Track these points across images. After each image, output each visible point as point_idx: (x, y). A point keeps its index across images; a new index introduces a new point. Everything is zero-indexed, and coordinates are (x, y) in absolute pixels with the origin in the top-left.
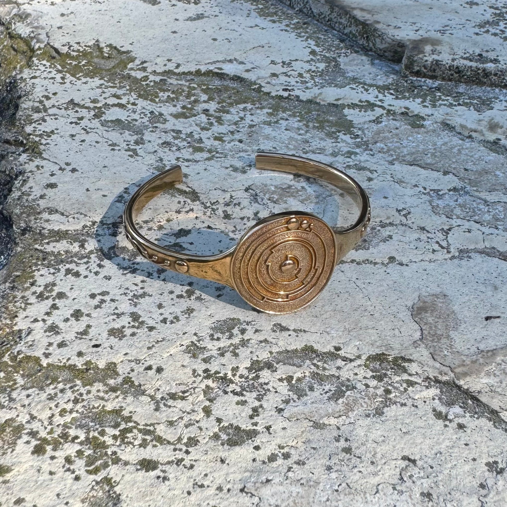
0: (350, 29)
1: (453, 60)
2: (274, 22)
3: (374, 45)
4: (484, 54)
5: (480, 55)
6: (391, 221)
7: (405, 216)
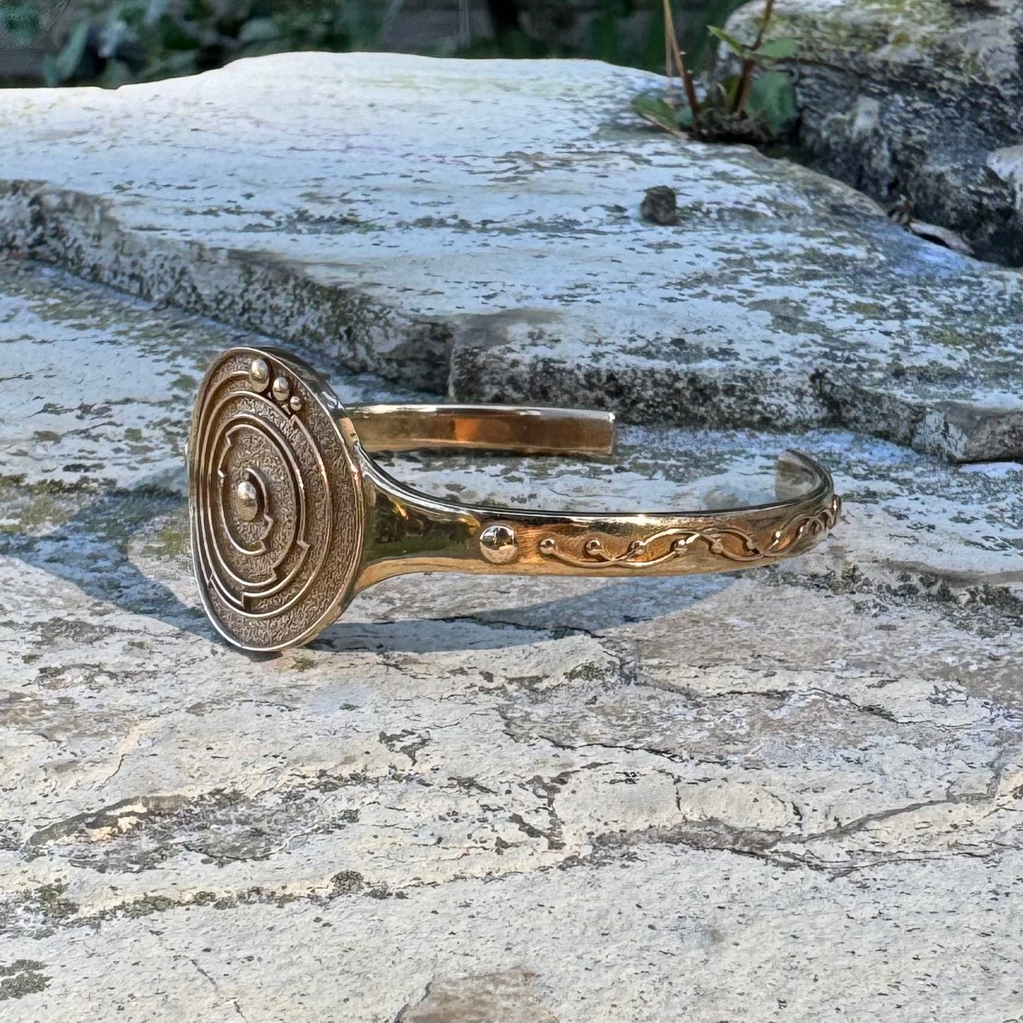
0: (301, 320)
1: (596, 357)
2: (82, 327)
3: (369, 349)
4: (690, 339)
5: (678, 342)
6: (357, 767)
7: (410, 751)
